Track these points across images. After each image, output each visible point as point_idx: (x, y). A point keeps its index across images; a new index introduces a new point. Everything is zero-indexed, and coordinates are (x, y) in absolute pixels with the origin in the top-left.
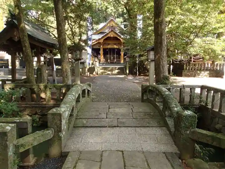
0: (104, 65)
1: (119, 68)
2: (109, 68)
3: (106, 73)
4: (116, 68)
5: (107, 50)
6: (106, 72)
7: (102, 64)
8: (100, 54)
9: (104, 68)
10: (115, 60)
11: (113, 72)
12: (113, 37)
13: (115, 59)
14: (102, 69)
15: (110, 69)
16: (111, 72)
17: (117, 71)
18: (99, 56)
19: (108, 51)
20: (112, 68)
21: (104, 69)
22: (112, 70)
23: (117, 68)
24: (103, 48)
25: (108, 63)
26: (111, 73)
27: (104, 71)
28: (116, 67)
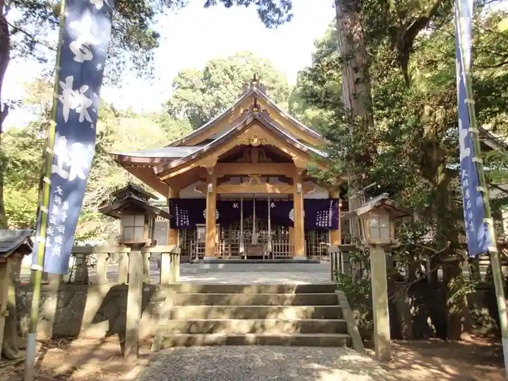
0: (221, 266)
1: (300, 289)
2: (238, 289)
3: (220, 334)
4: (282, 289)
5: (235, 206)
6: (217, 326)
7: (211, 262)
8: (203, 221)
9: (206, 288)
10: (270, 246)
11: (270, 321)
12: (260, 146)
13: (266, 242)
14: (194, 301)
15: (244, 297)
16: (251, 322)
17: (293, 314)
18: (200, 231)
19: (238, 210)
20: (261, 288)
21: (210, 302)
22: (257, 309)
23: (288, 288)
24: (218, 195)
25: (237, 259)
26: (253, 330)
27: (206, 315)
28: (285, 281)
